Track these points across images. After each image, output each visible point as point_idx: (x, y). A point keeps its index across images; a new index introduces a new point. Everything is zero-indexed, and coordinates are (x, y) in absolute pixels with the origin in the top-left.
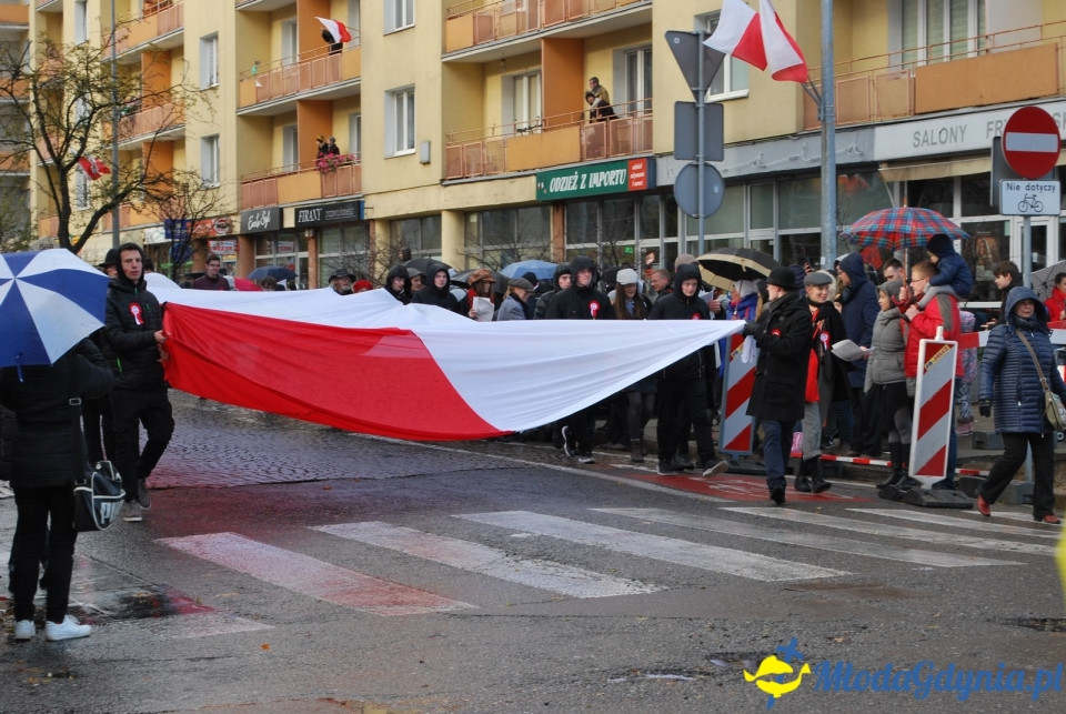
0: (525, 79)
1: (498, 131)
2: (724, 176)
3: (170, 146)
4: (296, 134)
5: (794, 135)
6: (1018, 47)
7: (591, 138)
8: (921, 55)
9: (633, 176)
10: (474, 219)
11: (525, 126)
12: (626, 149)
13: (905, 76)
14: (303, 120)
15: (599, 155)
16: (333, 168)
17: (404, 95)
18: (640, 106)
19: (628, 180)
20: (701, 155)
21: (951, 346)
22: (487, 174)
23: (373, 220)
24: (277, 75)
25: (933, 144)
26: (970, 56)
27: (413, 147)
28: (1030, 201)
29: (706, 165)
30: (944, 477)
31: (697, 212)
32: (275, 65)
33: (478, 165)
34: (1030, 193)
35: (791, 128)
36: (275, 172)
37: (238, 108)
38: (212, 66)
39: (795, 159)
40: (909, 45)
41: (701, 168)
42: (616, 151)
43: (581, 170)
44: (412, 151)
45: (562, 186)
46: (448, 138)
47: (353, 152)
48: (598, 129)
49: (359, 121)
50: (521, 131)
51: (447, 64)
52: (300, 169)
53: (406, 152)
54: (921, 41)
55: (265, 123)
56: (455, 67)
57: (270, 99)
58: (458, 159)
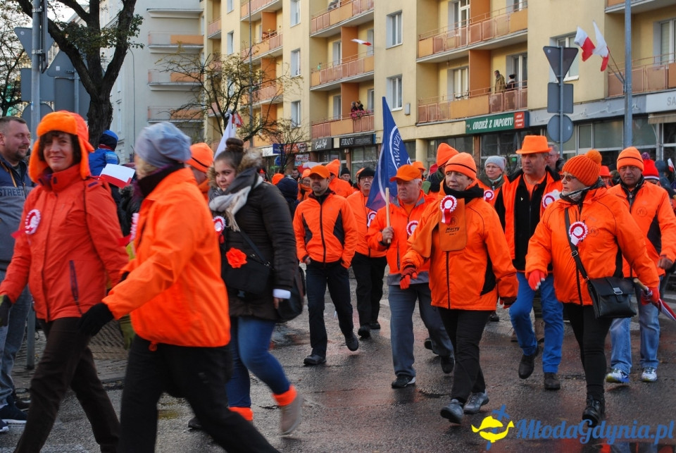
0: (460, 71)
2: (573, 120)
3: (275, 106)
4: (340, 100)
5: (603, 99)
7: (495, 101)
8: (671, 57)
9: (517, 121)
10: (432, 143)
11: (459, 95)
13: (663, 68)
14: (343, 93)
15: (499, 110)
17: (397, 80)
19: (514, 123)
20: (562, 110)
22: (439, 121)
23: (380, 144)
24: (331, 70)
27: (401, 106)
29: (564, 116)
31: (559, 139)
32: (330, 65)
33: (435, 116)
35: (601, 96)
36: (330, 120)
37: (310, 87)
38: (297, 65)
39: (604, 112)
40: (664, 52)
41: (562, 117)
43: (489, 118)
44: (401, 109)
45: (479, 126)
46: (419, 102)
47: (370, 109)
48: (499, 97)
49: (373, 93)
50: (457, 98)
51: (419, 64)
52: (341, 118)
53: (397, 109)
54: (671, 50)
55: (324, 94)
56: (424, 66)
57: (327, 82)
58: (424, 113)
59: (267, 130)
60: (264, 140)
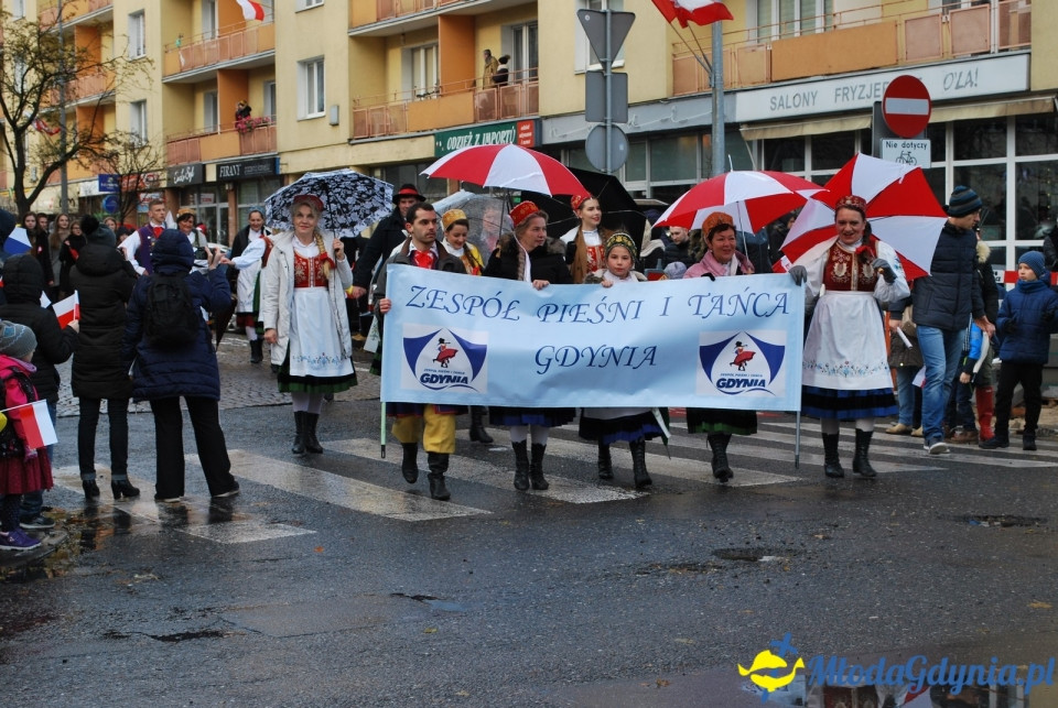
0: (422, 52)
2: (626, 132)
3: (103, 109)
4: (215, 100)
5: (665, 99)
6: (862, 24)
8: (775, 31)
9: (522, 135)
10: (378, 173)
11: (422, 93)
12: (514, 112)
13: (761, 49)
14: (222, 87)
15: (491, 117)
16: (251, 129)
17: (314, 65)
18: (526, 75)
19: (517, 139)
20: (609, 118)
22: (389, 135)
23: (288, 175)
24: (199, 47)
25: (788, 107)
26: (818, 31)
27: (322, 110)
28: (905, 157)
29: (613, 126)
31: (605, 167)
32: (197, 39)
33: (382, 126)
34: (906, 150)
35: (661, 93)
36: (198, 133)
37: (164, 77)
38: (139, 40)
39: (666, 121)
40: (764, 22)
41: (609, 129)
42: (505, 115)
43: (475, 130)
44: (322, 114)
45: (458, 144)
46: (354, 102)
47: (268, 114)
48: (490, 95)
49: (273, 88)
50: (419, 96)
51: (353, 38)
52: (219, 130)
53: (317, 114)
54: (775, 19)
55: (187, 89)
56: (361, 41)
57: (193, 68)
58: (364, 122)
59: (91, 150)
60: (86, 168)
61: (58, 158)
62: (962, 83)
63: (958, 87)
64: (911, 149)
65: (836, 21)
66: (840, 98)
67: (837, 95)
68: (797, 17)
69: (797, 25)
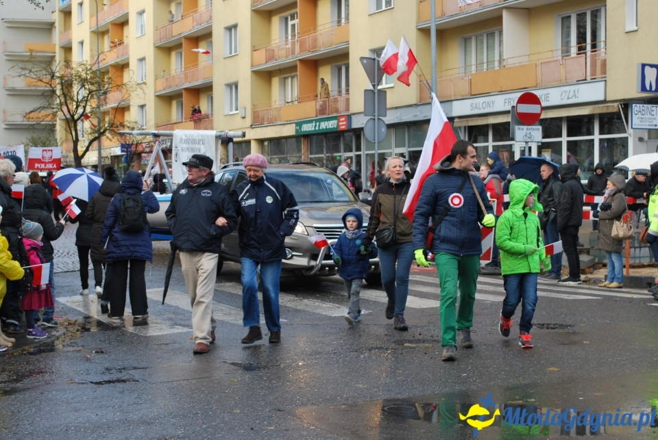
0: (290, 79)
1: (277, 103)
2: (387, 123)
3: (122, 109)
4: (182, 104)
5: (415, 105)
6: (518, 65)
7: (321, 106)
8: (474, 68)
9: (341, 124)
10: (266, 143)
11: (290, 100)
12: (337, 111)
13: (466, 78)
14: (185, 98)
15: (324, 114)
16: (200, 120)
17: (233, 86)
18: (344, 91)
19: (338, 125)
20: (376, 114)
21: (494, 201)
22: (272, 123)
24: (173, 77)
25: (480, 109)
26: (496, 68)
27: (237, 110)
28: (528, 135)
29: (379, 119)
30: (490, 261)
31: (375, 140)
32: (173, 73)
33: (268, 118)
34: (528, 132)
35: (414, 101)
36: (173, 122)
37: (155, 92)
38: (142, 73)
39: (416, 116)
40: (468, 64)
41: (376, 120)
42: (332, 113)
43: (316, 121)
44: (237, 112)
45: (307, 128)
46: (254, 106)
47: (209, 112)
48: (324, 102)
49: (212, 98)
50: (288, 103)
51: (253, 72)
52: (184, 120)
53: (234, 112)
54: (474, 62)
55: (167, 99)
56: (257, 73)
57: (170, 87)
58: (259, 116)
59: (114, 131)
60: (111, 140)
61: (97, 135)
62: (570, 96)
63: (568, 98)
64: (531, 131)
65: (505, 63)
66: (506, 104)
67: (505, 102)
68: (485, 61)
69: (485, 65)
